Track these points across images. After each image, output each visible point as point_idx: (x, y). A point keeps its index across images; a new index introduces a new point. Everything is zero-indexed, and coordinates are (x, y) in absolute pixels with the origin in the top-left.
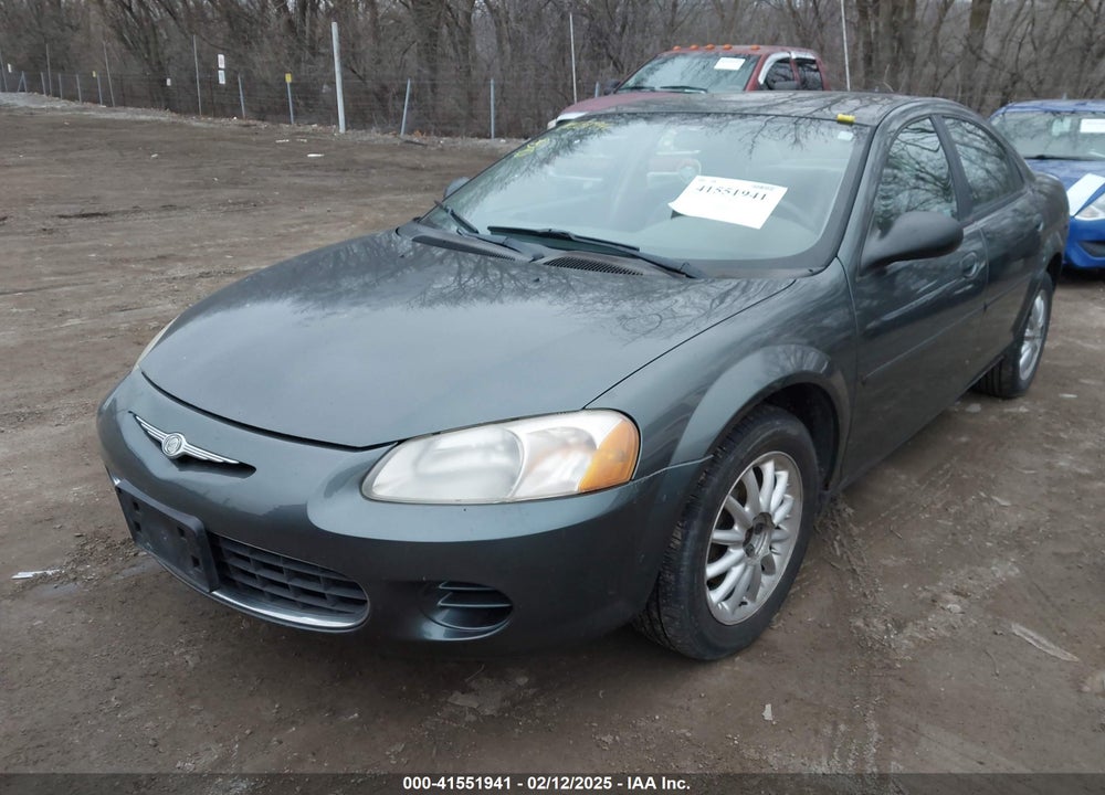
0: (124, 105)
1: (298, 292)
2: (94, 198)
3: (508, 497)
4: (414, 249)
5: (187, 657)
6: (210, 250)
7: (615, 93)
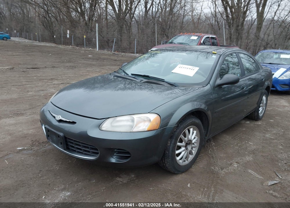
0: (43, 42)
1: (85, 87)
2: (35, 64)
3: (131, 131)
4: (114, 78)
5: (57, 167)
6: (64, 78)
7: (165, 44)
